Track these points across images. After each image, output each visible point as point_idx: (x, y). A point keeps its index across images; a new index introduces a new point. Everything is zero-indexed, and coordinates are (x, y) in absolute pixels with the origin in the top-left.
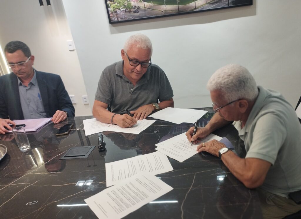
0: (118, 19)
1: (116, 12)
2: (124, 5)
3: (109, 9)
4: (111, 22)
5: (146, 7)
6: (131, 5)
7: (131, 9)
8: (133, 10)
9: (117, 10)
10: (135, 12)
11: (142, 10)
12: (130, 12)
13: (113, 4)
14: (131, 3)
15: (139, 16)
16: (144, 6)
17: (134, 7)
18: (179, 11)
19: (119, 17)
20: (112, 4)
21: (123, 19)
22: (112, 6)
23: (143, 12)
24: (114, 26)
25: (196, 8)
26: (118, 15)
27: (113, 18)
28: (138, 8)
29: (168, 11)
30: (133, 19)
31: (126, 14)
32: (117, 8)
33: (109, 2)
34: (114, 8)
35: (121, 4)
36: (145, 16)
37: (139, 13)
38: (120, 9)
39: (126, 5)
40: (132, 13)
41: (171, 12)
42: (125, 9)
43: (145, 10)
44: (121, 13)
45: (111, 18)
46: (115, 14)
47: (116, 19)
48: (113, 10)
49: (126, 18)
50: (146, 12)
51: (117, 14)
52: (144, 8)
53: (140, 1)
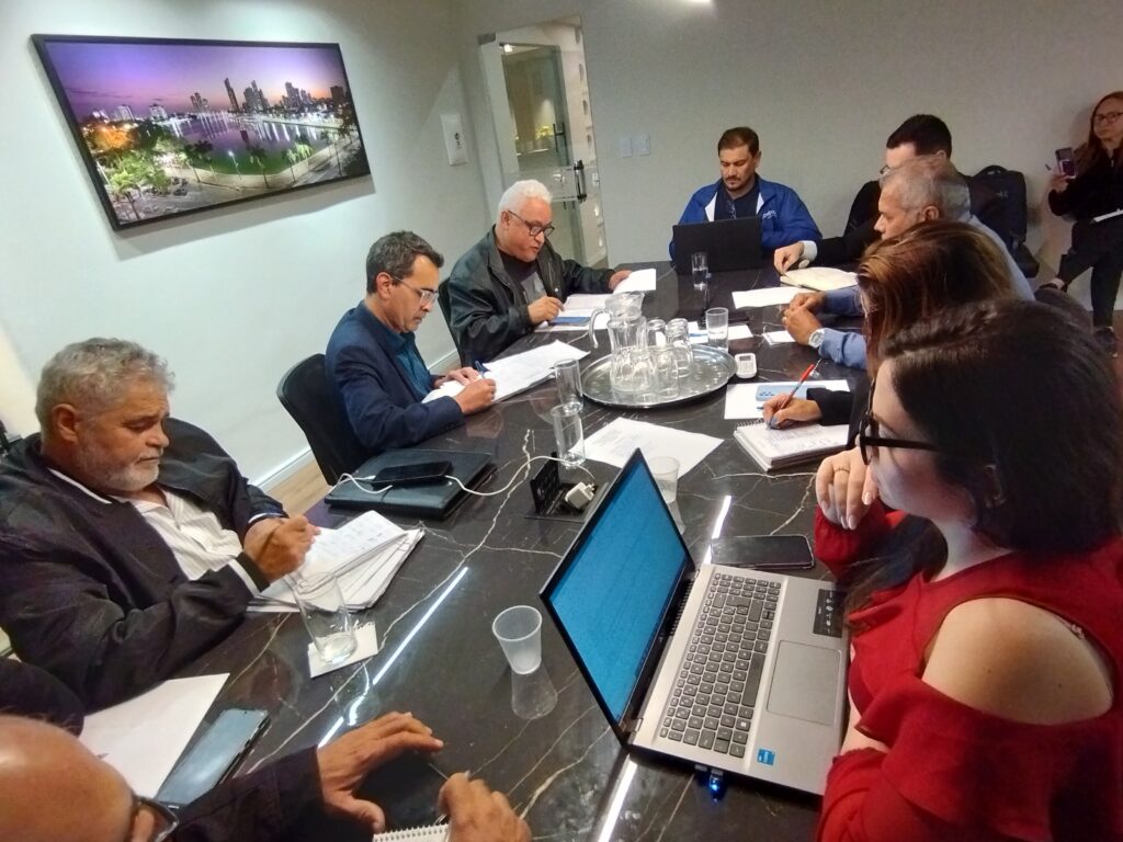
0: (137, 215)
1: (128, 195)
2: (148, 177)
5: (202, 179)
6: (163, 176)
7: (167, 185)
8: (172, 188)
9: (130, 189)
10: (178, 193)
11: (194, 189)
12: (167, 193)
13: (116, 175)
14: (162, 171)
15: (188, 204)
16: (198, 178)
17: (173, 180)
18: (268, 187)
19: (140, 209)
20: (113, 174)
21: (150, 212)
24: (125, 237)
25: (295, 182)
26: (136, 205)
27: (123, 213)
28: (185, 184)
30: (176, 211)
31: (158, 198)
32: (131, 186)
33: (100, 169)
34: (120, 184)
35: (139, 173)
36: (205, 202)
38: (137, 188)
39: (151, 175)
40: (171, 196)
42: (151, 187)
43: (200, 188)
45: (117, 212)
46: (127, 200)
47: (133, 216)
48: (120, 191)
49: (158, 209)
50: (204, 192)
51: (134, 201)
52: (197, 184)
53: (185, 164)
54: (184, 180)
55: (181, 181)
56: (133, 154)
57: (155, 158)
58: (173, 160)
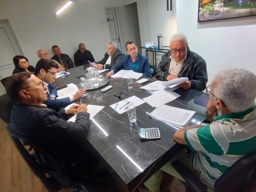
0: (203, 19)
1: (203, 15)
2: (210, 10)
3: (200, 13)
4: (199, 21)
5: (224, 11)
6: (214, 10)
7: (214, 12)
9: (204, 13)
10: (216, 14)
11: (221, 13)
12: (213, 14)
13: (203, 10)
14: (214, 8)
16: (223, 10)
17: (216, 11)
18: (251, 13)
21: (206, 19)
22: (202, 10)
23: (222, 15)
24: (200, 24)
27: (201, 19)
28: (218, 12)
29: (242, 13)
30: (213, 19)
31: (210, 16)
33: (200, 8)
34: (203, 12)
35: (208, 9)
37: (218, 16)
38: (206, 13)
40: (214, 15)
41: (243, 14)
42: (209, 13)
44: (206, 16)
45: (199, 18)
46: (203, 16)
47: (202, 20)
48: (202, 14)
49: (209, 18)
50: (224, 14)
52: (223, 12)
53: (222, 6)
54: (219, 11)
55: (218, 11)
56: (209, 4)
57: (214, 5)
58: (219, 5)
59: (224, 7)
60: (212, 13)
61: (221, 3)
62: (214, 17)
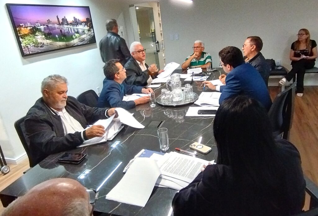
1: (27, 47)
3: (22, 44)
4: (23, 55)
5: (48, 43)
6: (38, 42)
7: (38, 44)
11: (46, 45)
15: (44, 50)
17: (40, 43)
18: (67, 46)
19: (30, 51)
21: (33, 52)
22: (24, 42)
23: (47, 47)
29: (61, 45)
30: (40, 52)
31: (35, 48)
32: (28, 44)
33: (21, 40)
36: (48, 49)
37: (44, 48)
38: (30, 45)
39: (34, 41)
40: (39, 47)
43: (48, 45)
44: (32, 48)
45: (24, 51)
48: (25, 46)
49: (35, 51)
51: (29, 49)
53: (44, 39)
54: (43, 43)
56: (30, 36)
57: (36, 37)
58: (41, 38)
59: (46, 39)
60: (36, 45)
61: (42, 35)
62: (40, 50)
